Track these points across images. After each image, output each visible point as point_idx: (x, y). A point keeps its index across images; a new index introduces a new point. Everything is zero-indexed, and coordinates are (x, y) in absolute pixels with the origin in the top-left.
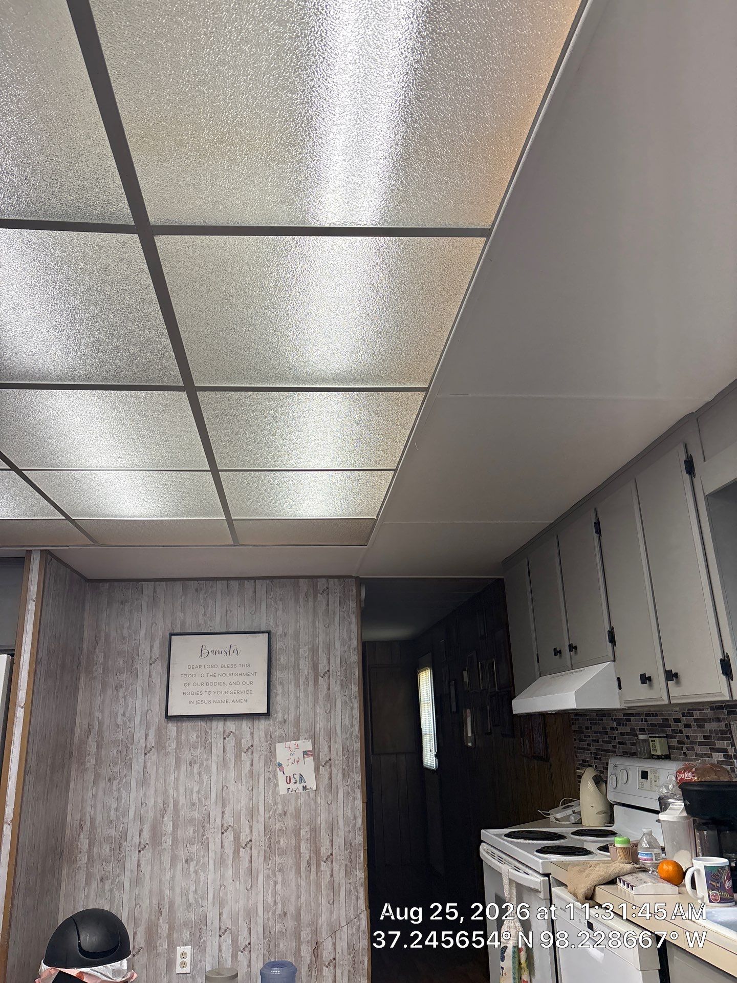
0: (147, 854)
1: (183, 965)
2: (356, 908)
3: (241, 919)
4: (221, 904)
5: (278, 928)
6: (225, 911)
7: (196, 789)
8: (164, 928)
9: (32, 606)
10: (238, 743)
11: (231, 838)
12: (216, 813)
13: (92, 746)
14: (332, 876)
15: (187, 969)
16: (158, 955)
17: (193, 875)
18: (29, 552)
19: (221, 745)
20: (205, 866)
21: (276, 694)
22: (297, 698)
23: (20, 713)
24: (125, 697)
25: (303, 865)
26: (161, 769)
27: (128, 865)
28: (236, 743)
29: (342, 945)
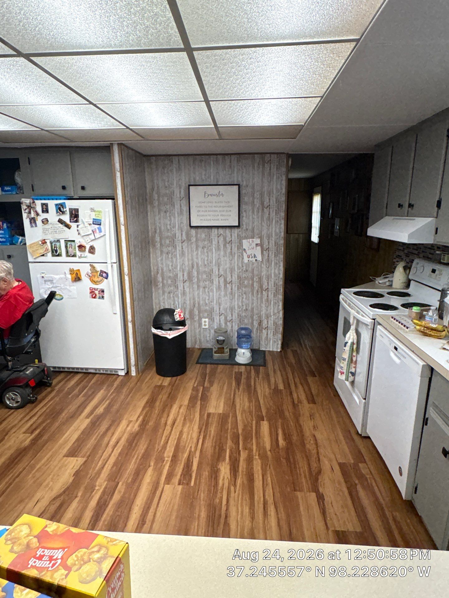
0: (187, 284)
2: (278, 309)
3: (228, 310)
4: (220, 305)
5: (244, 314)
6: (221, 307)
7: (206, 259)
8: (196, 312)
9: (118, 175)
10: (225, 239)
11: (223, 279)
12: (215, 269)
13: (158, 239)
14: (268, 296)
15: (207, 327)
16: (195, 321)
17: (207, 293)
18: (112, 144)
19: (216, 240)
20: (212, 291)
21: (243, 217)
22: (253, 218)
23: (123, 228)
24: (170, 216)
25: (255, 292)
26: (190, 250)
27: (179, 288)
28: (224, 238)
29: (271, 322)
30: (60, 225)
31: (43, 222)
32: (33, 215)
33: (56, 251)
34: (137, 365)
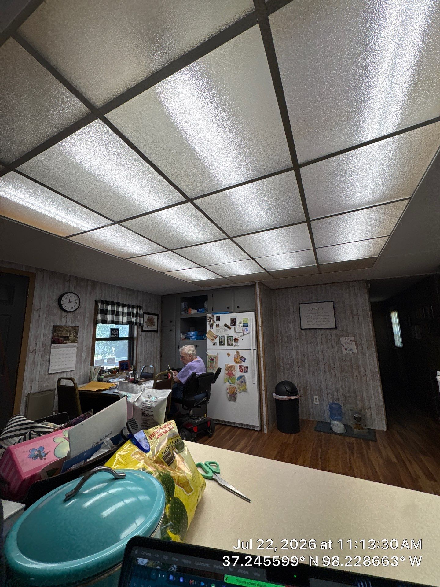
0: (301, 369)
1: (316, 402)
2: (378, 392)
3: (334, 391)
4: (327, 385)
6: (328, 388)
7: (314, 351)
8: (309, 390)
9: (258, 298)
10: (326, 337)
11: (327, 366)
12: (321, 358)
13: (280, 338)
14: (367, 381)
15: (318, 403)
16: (308, 397)
17: (316, 376)
18: (255, 283)
19: (320, 338)
20: (320, 374)
21: (338, 322)
22: (346, 323)
23: (260, 328)
24: (287, 323)
25: (355, 377)
26: (301, 345)
27: (295, 371)
29: (373, 404)
30: (226, 328)
31: (216, 326)
32: (212, 322)
33: (222, 343)
34: (268, 424)
